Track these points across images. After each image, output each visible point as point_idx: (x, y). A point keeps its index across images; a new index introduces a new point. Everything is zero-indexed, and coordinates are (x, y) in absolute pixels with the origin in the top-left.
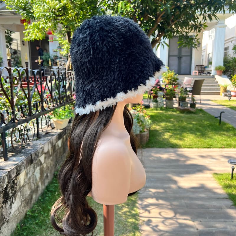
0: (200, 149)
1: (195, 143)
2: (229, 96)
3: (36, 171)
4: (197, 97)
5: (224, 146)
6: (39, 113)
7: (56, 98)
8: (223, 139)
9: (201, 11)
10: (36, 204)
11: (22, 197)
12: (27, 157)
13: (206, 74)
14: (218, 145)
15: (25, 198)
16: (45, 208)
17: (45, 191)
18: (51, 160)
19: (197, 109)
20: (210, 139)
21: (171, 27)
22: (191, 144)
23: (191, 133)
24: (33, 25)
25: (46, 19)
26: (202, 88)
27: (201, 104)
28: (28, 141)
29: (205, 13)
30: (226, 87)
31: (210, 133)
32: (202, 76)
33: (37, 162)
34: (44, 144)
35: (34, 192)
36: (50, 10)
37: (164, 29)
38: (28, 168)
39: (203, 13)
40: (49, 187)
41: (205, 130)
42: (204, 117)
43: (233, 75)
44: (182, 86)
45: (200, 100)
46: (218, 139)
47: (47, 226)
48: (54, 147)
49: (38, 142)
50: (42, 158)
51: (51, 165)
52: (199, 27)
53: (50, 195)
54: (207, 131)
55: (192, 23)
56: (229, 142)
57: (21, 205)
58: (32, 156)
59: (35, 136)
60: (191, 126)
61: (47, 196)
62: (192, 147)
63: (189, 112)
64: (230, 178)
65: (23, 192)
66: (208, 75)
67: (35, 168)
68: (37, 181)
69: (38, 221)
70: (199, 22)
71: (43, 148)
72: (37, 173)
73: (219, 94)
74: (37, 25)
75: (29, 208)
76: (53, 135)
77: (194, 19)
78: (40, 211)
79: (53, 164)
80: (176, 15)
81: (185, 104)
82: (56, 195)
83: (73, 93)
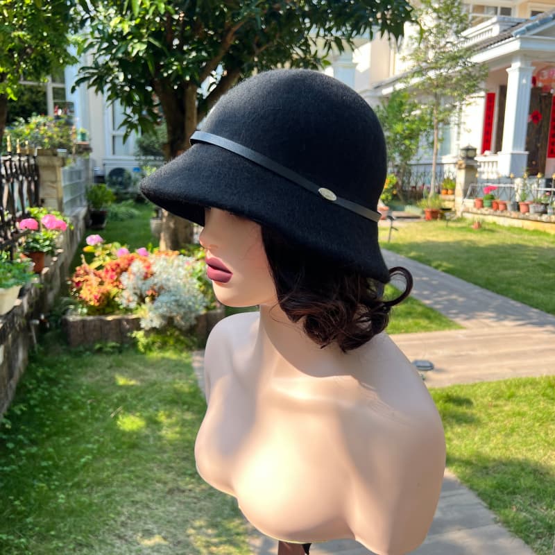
29: (329, 35)
52: (312, 64)
82: (12, 498)
83: (18, 214)
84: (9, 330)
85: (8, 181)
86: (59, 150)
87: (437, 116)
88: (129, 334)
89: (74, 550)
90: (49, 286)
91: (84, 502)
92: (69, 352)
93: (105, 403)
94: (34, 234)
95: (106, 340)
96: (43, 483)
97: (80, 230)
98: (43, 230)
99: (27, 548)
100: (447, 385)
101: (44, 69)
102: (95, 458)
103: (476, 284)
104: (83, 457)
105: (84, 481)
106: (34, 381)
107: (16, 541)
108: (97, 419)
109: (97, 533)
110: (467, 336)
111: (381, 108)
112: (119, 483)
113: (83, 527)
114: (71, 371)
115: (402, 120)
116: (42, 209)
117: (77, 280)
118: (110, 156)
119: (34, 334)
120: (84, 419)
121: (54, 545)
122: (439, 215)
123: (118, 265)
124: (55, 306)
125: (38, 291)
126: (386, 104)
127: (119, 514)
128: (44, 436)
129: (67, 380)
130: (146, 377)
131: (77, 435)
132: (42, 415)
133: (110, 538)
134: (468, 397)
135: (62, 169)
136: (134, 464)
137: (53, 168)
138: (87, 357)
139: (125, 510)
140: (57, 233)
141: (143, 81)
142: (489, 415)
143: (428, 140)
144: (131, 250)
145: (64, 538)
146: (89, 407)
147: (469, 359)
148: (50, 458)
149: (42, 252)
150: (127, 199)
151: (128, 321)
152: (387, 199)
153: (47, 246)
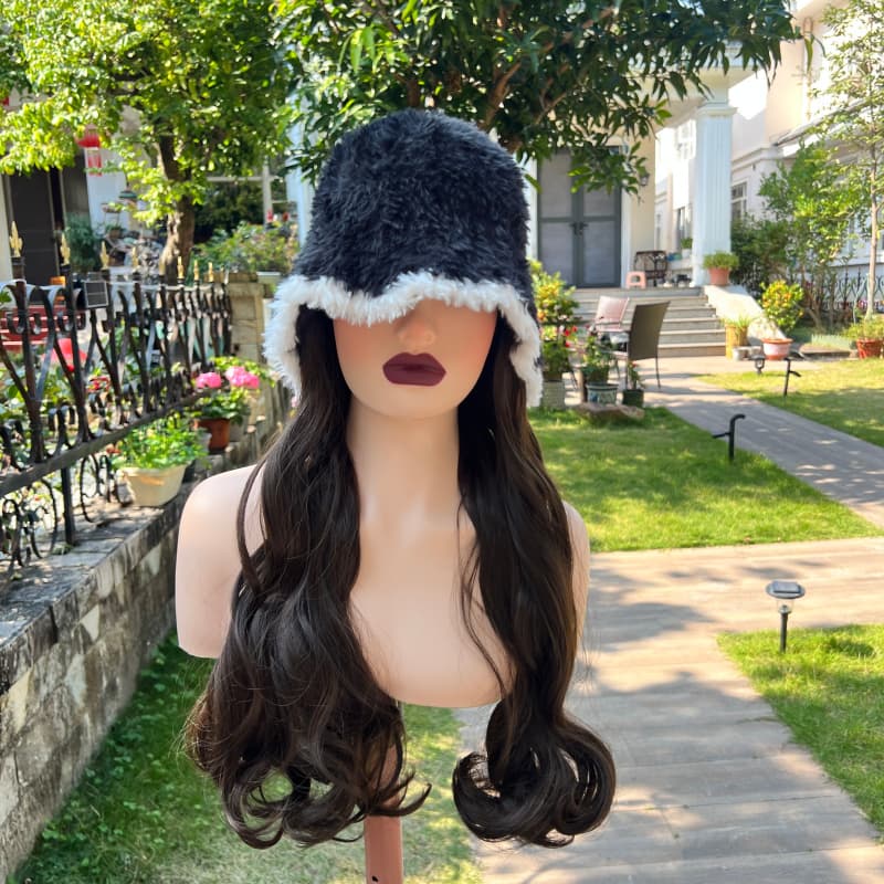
0: (667, 551)
1: (651, 532)
2: (757, 360)
3: (70, 672)
4: (646, 365)
5: (750, 536)
6: (70, 447)
7: (131, 388)
8: (747, 510)
9: (647, 61)
10: (76, 799)
11: (20, 773)
12: (35, 619)
13: (672, 281)
14: (730, 534)
15: (33, 775)
16: (115, 809)
17: (109, 746)
18: (125, 626)
19: (649, 409)
20: (699, 514)
21: (546, 119)
22: (636, 535)
23: (635, 496)
24: (25, 114)
25: (75, 91)
26: (662, 333)
27: (660, 389)
28: (33, 556)
29: (660, 70)
30: (746, 327)
31: (697, 491)
32: (659, 289)
33: (73, 635)
34: (98, 564)
35: (64, 750)
36: (90, 56)
37: (522, 128)
38: (41, 660)
39: (653, 66)
40: (123, 729)
41: (683, 482)
42: (673, 437)
43: (767, 285)
44: (591, 329)
45: (658, 376)
46: (726, 512)
48: (132, 575)
49: (73, 560)
50: (91, 621)
51: (124, 645)
52: (642, 118)
54: (687, 487)
55: (616, 104)
56: (767, 522)
57: (20, 803)
58: (55, 613)
59: (58, 538)
60: (631, 469)
61: (117, 764)
62: (641, 545)
63: (620, 421)
64: (778, 649)
65: (25, 754)
66: (682, 285)
67: (67, 661)
68: (76, 711)
69: (90, 860)
70: (641, 99)
71: (93, 582)
72: (74, 677)
73: (724, 354)
74: (41, 114)
75: (49, 814)
76: (127, 531)
77: (625, 88)
78: (93, 822)
79: (132, 641)
80: (558, 74)
81: (606, 393)
82: (151, 756)
83: (194, 367)
84: (166, 527)
85: (178, 318)
86: (260, 274)
87: (875, 183)
89: (223, 832)
94: (217, 395)
98: (233, 388)
99: (161, 824)
107: (148, 814)
111: (779, 176)
115: (816, 195)
116: (231, 358)
121: (198, 823)
126: (788, 170)
137: (250, 300)
140: (247, 392)
149: (225, 419)
152: (789, 325)
153: (231, 411)
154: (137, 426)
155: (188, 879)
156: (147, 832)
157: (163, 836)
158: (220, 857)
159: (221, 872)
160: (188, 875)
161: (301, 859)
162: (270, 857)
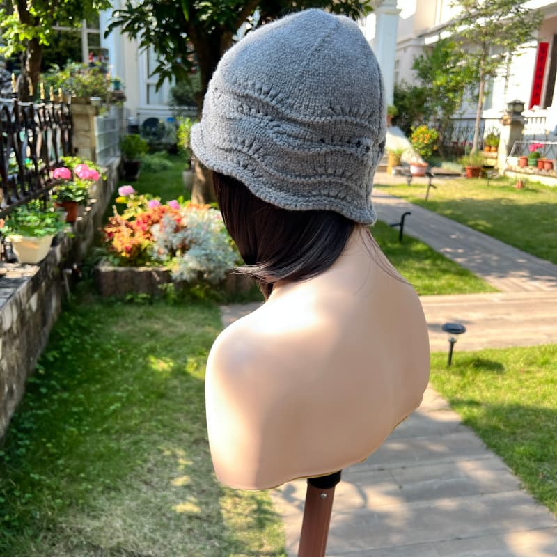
2: (409, 176)
7: (13, 179)
17: (12, 432)
18: (18, 349)
30: (400, 155)
40: (21, 420)
47: (38, 528)
51: (17, 361)
53: (28, 442)
64: (446, 364)
69: (11, 517)
71: (0, 321)
73: (386, 171)
79: (22, 358)
82: (44, 440)
83: (51, 163)
84: (42, 278)
85: (41, 129)
86: (93, 99)
87: (484, 67)
88: (160, 286)
89: (103, 492)
90: (81, 236)
91: (113, 448)
92: (101, 302)
93: (135, 353)
94: (67, 184)
95: (138, 291)
96: (74, 427)
97: (114, 181)
98: (76, 179)
99: (58, 489)
100: (478, 349)
101: (77, 14)
102: (123, 405)
103: (515, 246)
104: (112, 404)
105: (113, 428)
106: (66, 329)
107: (48, 481)
108: (126, 369)
109: (124, 478)
110: (502, 300)
111: (425, 58)
112: (146, 431)
113: (112, 471)
114: (102, 320)
115: (447, 71)
116: (75, 158)
117: (109, 230)
118: (144, 105)
119: (66, 282)
120: (115, 367)
121: (84, 487)
122: (480, 174)
123: (149, 217)
124: (88, 256)
125: (71, 241)
126: (430, 54)
127: (145, 461)
128: (76, 382)
129: (98, 329)
130: (176, 330)
131: (107, 383)
132: (74, 363)
133: (136, 483)
134: (499, 362)
135: (95, 118)
136: (162, 414)
137: (86, 117)
138: (118, 307)
139: (151, 458)
140: (90, 183)
141: (177, 27)
142: (520, 381)
143: (472, 93)
144: (163, 202)
145: (94, 480)
146: (119, 356)
147: (504, 323)
148: (81, 404)
149: (75, 202)
150: (160, 150)
151: (159, 273)
152: (427, 155)
153: (80, 196)
154: (19, 206)
155: (83, 527)
156: (49, 494)
157: (61, 497)
158: (103, 510)
159: (105, 522)
160: (82, 524)
161: (160, 510)
162: (137, 509)
